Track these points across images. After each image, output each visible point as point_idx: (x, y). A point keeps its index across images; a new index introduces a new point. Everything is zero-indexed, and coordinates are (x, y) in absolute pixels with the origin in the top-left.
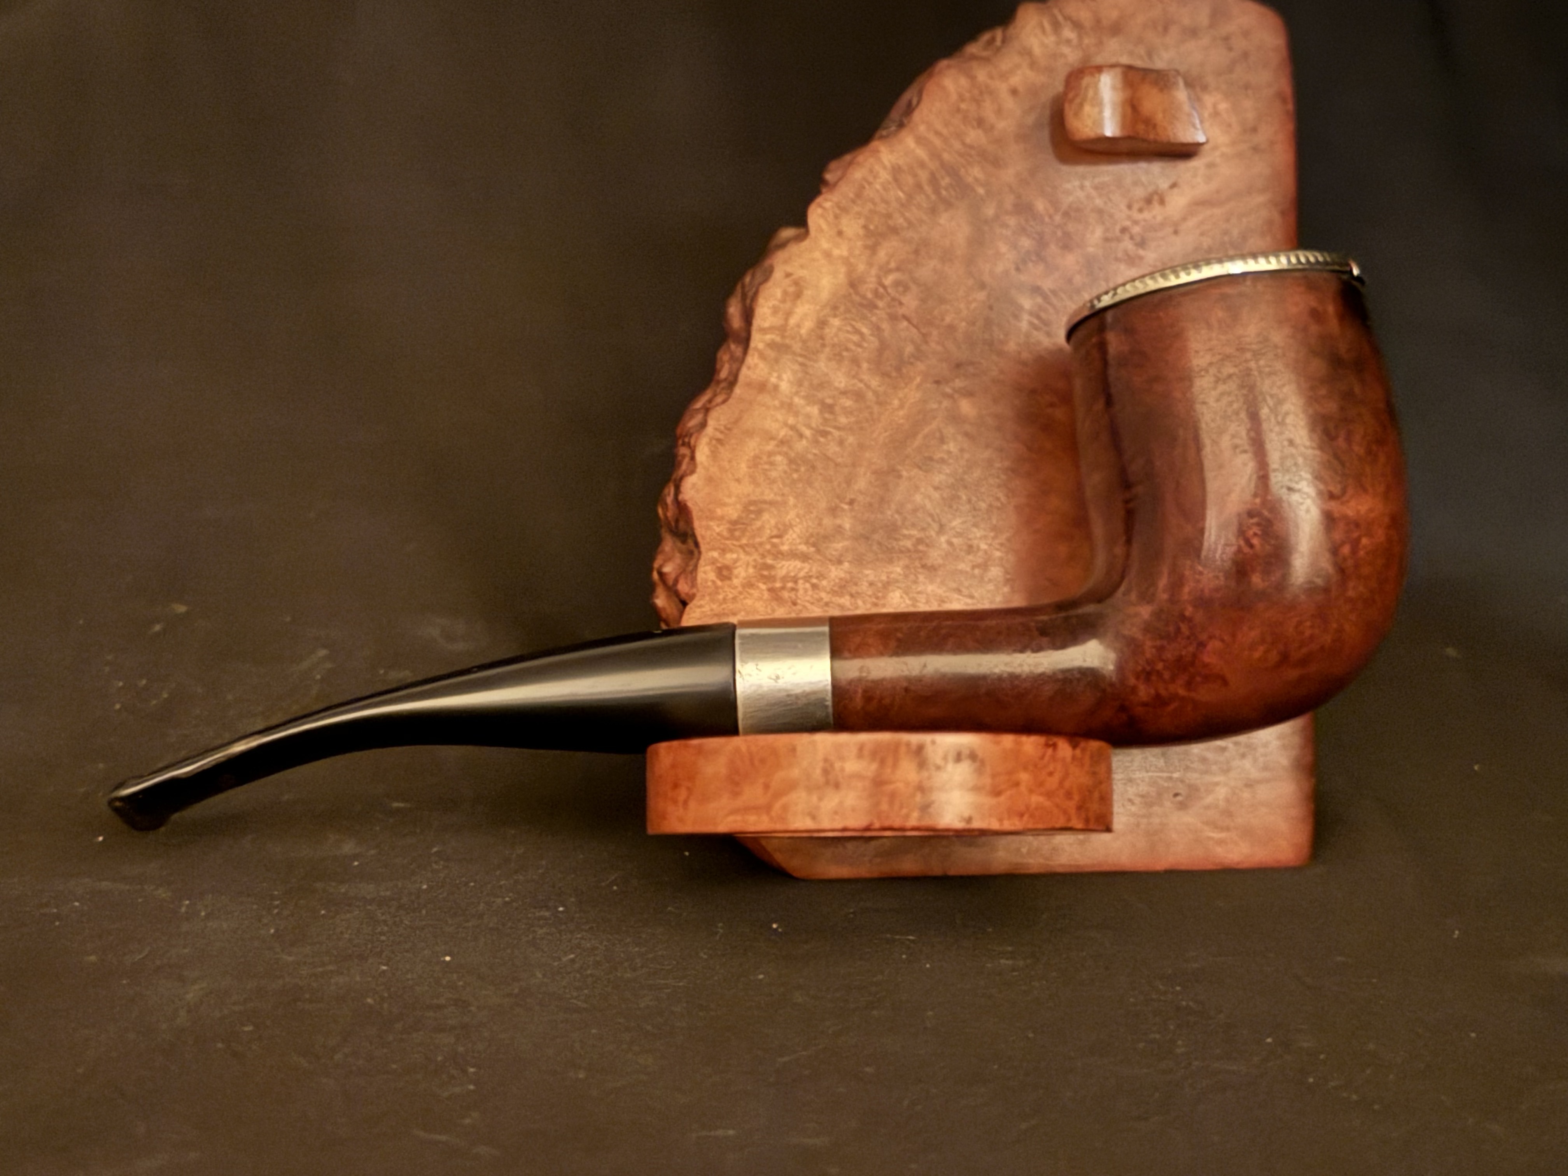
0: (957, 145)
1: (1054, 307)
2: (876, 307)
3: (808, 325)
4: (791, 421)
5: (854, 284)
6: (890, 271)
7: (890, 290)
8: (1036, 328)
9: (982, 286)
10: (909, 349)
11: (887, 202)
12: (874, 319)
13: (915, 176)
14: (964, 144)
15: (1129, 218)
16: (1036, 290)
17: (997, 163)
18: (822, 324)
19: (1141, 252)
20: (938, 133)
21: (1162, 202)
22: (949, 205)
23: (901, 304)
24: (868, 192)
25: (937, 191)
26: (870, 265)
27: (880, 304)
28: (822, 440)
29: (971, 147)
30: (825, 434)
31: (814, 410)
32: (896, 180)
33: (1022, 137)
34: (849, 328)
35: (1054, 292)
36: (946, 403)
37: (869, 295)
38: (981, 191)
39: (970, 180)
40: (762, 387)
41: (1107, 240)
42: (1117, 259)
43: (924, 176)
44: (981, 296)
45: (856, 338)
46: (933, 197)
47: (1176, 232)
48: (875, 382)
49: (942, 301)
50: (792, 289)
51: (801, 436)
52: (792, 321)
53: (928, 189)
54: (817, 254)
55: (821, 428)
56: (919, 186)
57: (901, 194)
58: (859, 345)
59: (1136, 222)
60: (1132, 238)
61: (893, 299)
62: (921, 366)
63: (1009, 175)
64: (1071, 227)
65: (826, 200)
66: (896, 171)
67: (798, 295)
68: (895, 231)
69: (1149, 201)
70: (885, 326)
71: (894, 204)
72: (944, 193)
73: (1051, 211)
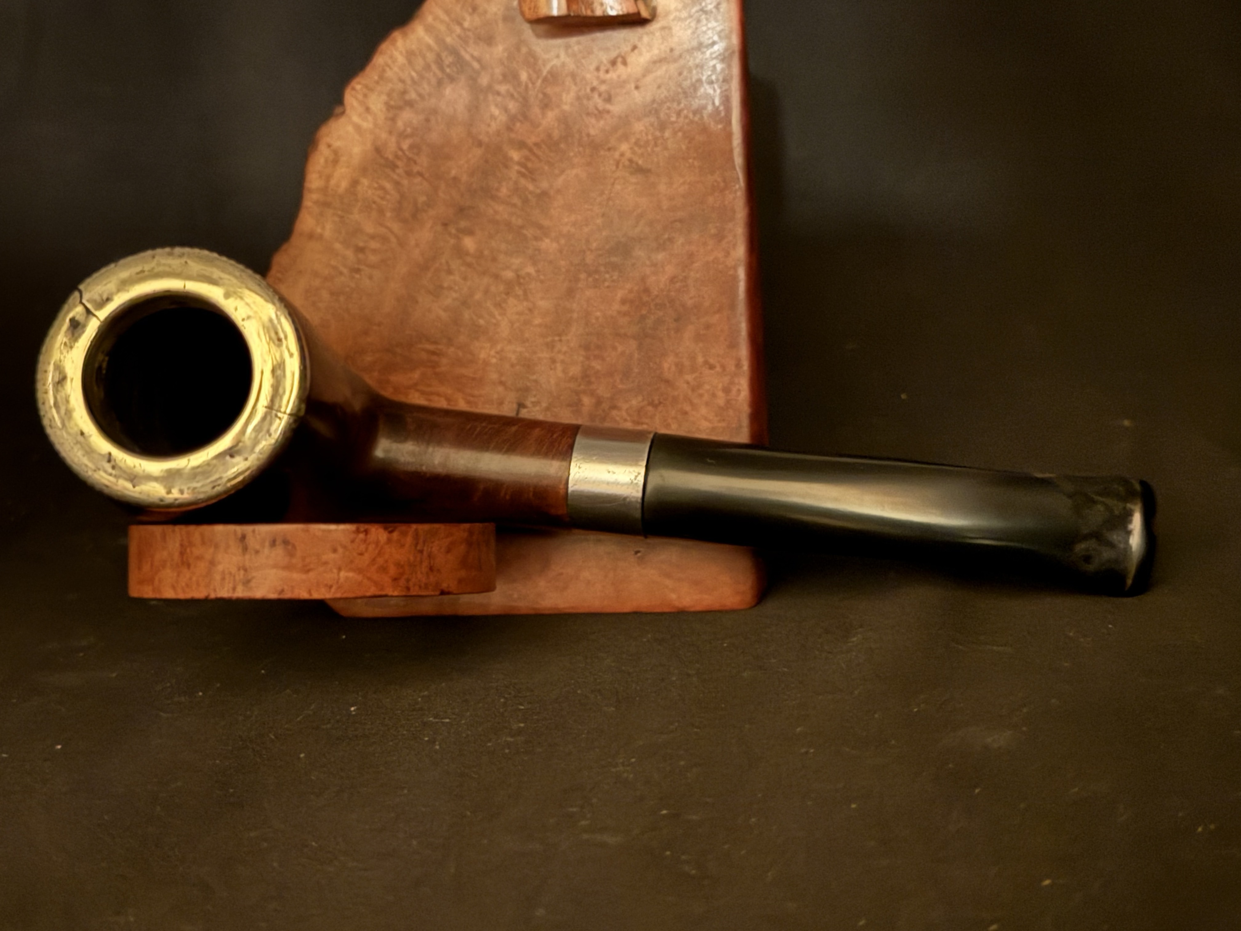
0: (458, 30)
1: (538, 157)
2: (397, 167)
3: (344, 184)
4: (333, 263)
5: (378, 150)
6: (407, 137)
7: (407, 153)
8: (523, 175)
9: (480, 144)
10: (422, 199)
11: (402, 81)
12: (395, 177)
13: (424, 57)
14: (463, 29)
15: (598, 78)
16: (521, 145)
17: (489, 40)
18: (355, 183)
19: (608, 107)
20: (442, 21)
21: (625, 63)
22: (452, 79)
23: (415, 163)
24: (389, 74)
25: (442, 69)
26: (390, 133)
27: (399, 163)
28: (357, 276)
29: (469, 30)
30: (358, 271)
31: (350, 254)
32: (410, 62)
33: (506, 19)
34: (376, 185)
35: (536, 144)
36: (452, 241)
37: (391, 157)
38: (476, 65)
39: (467, 57)
40: (311, 236)
41: (578, 98)
42: (588, 114)
43: (430, 56)
44: (478, 152)
45: (380, 193)
46: (439, 74)
47: (637, 88)
48: (396, 227)
49: (448, 157)
50: (331, 157)
51: (341, 273)
52: (333, 182)
53: (434, 67)
54: (350, 129)
55: (356, 266)
56: (427, 67)
57: (414, 74)
58: (382, 198)
59: (603, 82)
60: (600, 95)
61: (409, 159)
62: (432, 212)
63: (499, 50)
64: (549, 90)
65: (359, 83)
66: (410, 55)
67: (336, 162)
68: (410, 104)
69: (613, 63)
70: (405, 182)
71: (409, 82)
72: (448, 70)
73: (534, 76)
